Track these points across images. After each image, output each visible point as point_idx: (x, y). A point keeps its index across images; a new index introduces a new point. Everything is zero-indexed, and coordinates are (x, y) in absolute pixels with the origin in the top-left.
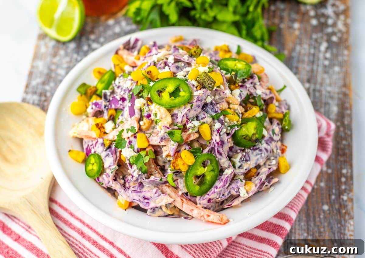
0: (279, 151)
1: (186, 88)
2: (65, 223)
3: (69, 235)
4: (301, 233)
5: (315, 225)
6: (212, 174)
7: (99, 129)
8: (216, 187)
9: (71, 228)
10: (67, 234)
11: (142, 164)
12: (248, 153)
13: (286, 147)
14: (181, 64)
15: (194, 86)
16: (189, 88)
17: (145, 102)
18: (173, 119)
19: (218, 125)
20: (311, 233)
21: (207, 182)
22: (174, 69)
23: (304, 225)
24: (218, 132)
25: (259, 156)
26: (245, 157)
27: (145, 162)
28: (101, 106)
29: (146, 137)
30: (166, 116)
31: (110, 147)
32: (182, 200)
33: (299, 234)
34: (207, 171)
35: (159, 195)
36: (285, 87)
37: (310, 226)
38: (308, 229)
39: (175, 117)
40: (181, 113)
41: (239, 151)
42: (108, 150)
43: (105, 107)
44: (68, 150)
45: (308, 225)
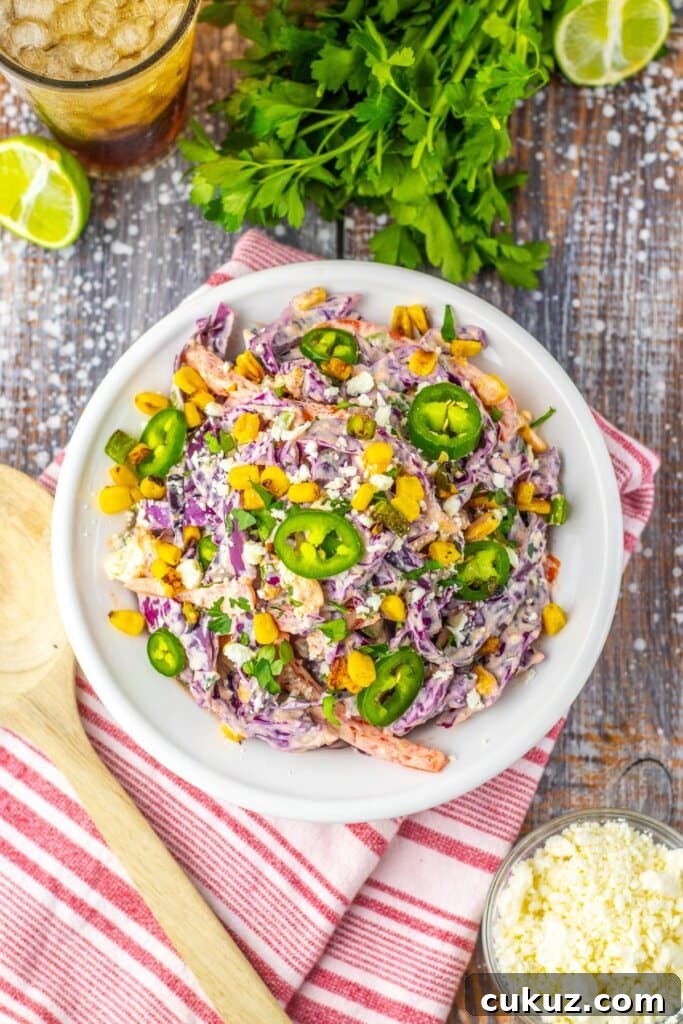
0: (544, 580)
1: (349, 538)
2: (115, 736)
3: (128, 764)
4: (590, 710)
5: (618, 687)
6: (409, 681)
7: (171, 584)
8: (420, 706)
9: (129, 747)
10: (122, 760)
11: (270, 678)
12: (480, 610)
13: (558, 564)
14: (334, 457)
15: (364, 527)
16: (355, 532)
17: (264, 551)
18: (325, 592)
19: (417, 594)
20: (612, 708)
21: (402, 697)
22: (319, 473)
23: (598, 691)
24: (419, 609)
25: (502, 612)
26: (474, 619)
27: (274, 673)
28: (168, 521)
29: (272, 616)
30: (312, 593)
31: (197, 626)
32: (353, 728)
33: (587, 713)
34: (401, 681)
35: (308, 730)
36: (552, 411)
37: (610, 691)
38: (605, 698)
39: (329, 587)
40: (343, 584)
41: (462, 607)
42: (195, 632)
43: (177, 524)
44: (108, 612)
45: (605, 689)
